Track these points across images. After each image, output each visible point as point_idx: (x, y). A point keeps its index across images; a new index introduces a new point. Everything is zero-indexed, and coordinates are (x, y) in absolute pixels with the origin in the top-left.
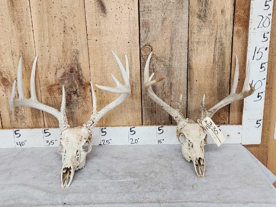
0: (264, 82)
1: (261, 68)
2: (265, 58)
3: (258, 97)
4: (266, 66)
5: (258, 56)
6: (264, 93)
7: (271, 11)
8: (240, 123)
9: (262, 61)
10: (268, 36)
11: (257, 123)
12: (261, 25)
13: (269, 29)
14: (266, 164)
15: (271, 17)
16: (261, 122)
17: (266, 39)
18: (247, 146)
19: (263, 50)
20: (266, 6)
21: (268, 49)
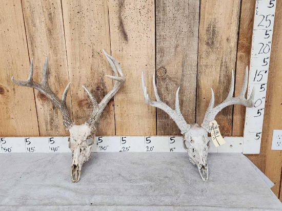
0: (264, 100)
1: (261, 88)
2: (265, 80)
3: (258, 113)
4: (265, 87)
5: (258, 78)
6: (263, 110)
7: (270, 39)
8: (242, 135)
9: (262, 82)
10: (268, 61)
11: (257, 136)
12: (262, 51)
13: (269, 55)
14: (264, 172)
15: (270, 45)
16: (260, 135)
17: (266, 63)
18: (247, 155)
19: (263, 73)
20: (266, 35)
21: (267, 72)
